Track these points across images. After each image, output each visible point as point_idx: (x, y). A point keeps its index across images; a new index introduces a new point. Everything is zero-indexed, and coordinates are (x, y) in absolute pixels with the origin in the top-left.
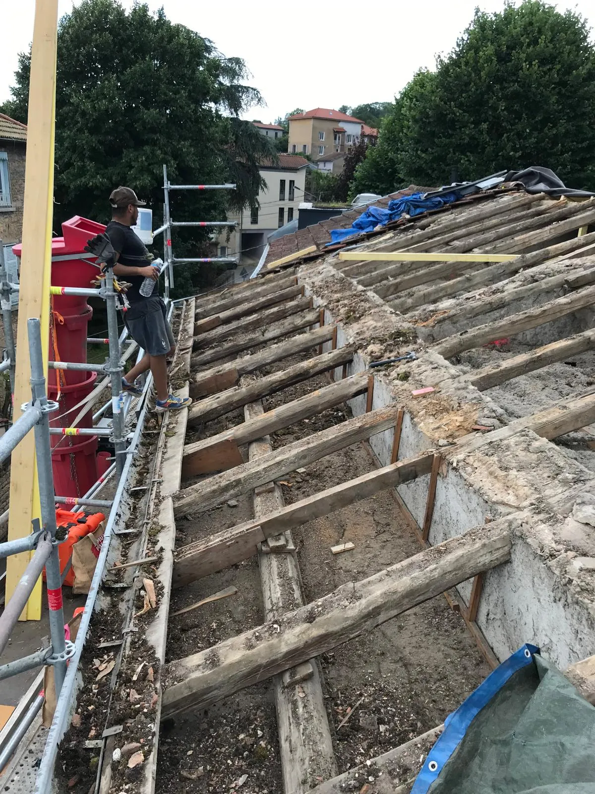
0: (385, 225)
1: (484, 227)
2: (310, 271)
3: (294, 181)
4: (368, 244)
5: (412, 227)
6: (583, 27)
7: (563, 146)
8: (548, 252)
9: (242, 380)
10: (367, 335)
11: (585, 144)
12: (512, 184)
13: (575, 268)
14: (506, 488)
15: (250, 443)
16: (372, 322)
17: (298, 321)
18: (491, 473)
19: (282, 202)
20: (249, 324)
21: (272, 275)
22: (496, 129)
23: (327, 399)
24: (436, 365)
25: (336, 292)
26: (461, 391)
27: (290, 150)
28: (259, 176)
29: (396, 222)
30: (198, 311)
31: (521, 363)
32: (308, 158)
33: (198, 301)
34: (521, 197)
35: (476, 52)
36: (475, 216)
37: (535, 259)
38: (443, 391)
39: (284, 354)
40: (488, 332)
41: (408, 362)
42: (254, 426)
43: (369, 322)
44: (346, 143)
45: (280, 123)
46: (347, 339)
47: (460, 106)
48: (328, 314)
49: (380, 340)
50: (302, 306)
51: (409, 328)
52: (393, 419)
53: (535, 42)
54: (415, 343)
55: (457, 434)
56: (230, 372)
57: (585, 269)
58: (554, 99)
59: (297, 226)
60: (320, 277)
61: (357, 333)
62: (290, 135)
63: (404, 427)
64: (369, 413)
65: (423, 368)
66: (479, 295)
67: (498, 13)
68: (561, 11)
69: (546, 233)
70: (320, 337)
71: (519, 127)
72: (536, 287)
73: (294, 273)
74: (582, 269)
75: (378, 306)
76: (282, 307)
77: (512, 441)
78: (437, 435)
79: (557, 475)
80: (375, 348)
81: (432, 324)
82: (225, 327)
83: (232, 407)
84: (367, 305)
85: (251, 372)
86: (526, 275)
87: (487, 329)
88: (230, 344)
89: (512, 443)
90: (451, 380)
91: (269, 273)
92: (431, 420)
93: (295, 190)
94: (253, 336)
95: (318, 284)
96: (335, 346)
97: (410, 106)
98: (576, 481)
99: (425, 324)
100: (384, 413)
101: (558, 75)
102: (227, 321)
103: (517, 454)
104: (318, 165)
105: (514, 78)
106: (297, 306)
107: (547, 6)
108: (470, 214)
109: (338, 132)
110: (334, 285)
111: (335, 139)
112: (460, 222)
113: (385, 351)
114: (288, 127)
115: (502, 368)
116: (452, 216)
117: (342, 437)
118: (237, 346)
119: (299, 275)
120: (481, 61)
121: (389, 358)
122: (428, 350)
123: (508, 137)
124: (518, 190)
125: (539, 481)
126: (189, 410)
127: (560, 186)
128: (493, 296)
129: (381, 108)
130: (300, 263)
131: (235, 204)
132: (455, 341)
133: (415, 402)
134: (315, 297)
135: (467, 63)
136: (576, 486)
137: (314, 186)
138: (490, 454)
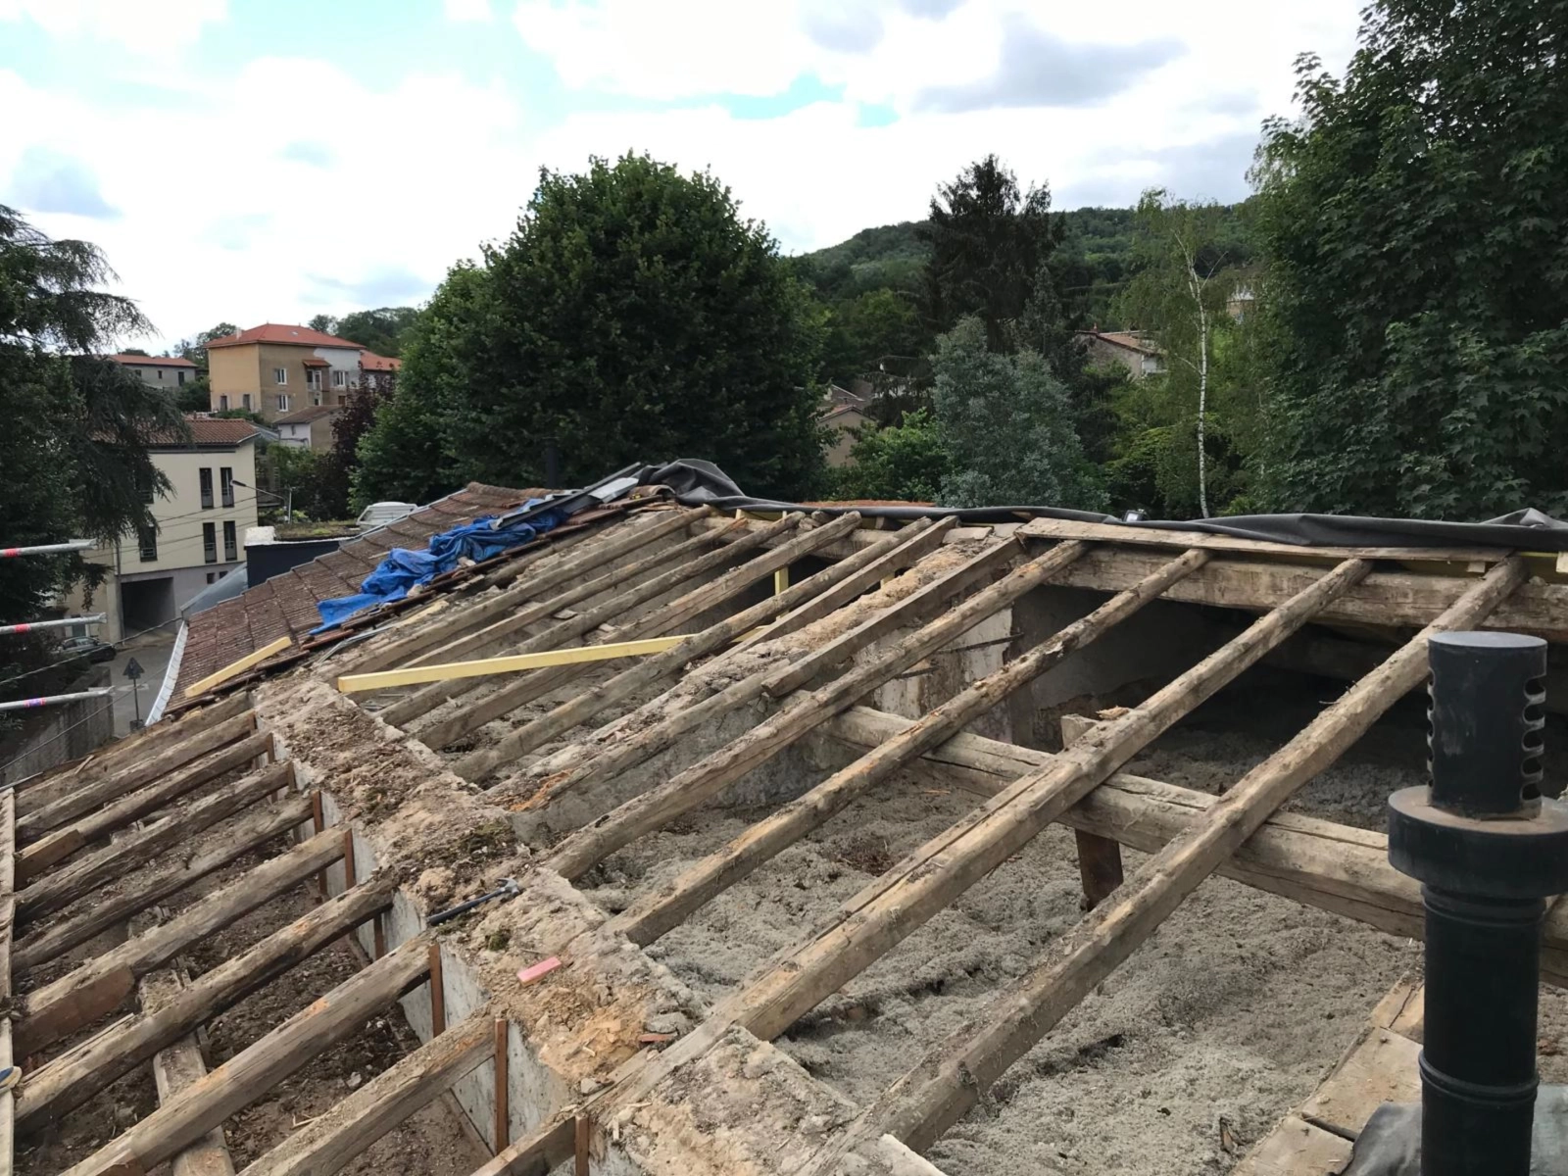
0: (428, 583)
1: (614, 579)
2: (281, 697)
3: (229, 469)
4: (399, 625)
5: (482, 586)
6: (726, 198)
7: (729, 390)
8: (729, 628)
9: (144, 987)
10: (415, 846)
11: (764, 386)
12: (653, 489)
13: (775, 661)
14: (713, 1169)
15: (174, 1157)
16: (422, 814)
17: (266, 824)
18: (684, 1142)
19: (209, 513)
20: (153, 840)
21: (196, 713)
22: (613, 366)
23: (343, 1014)
24: (557, 904)
25: (342, 747)
26: (611, 958)
27: (215, 404)
28: (150, 467)
29: (449, 576)
30: (21, 821)
31: (710, 875)
32: (257, 420)
33: (22, 794)
34: (670, 514)
35: (556, 238)
36: (596, 557)
37: (709, 644)
38: (577, 964)
39: (241, 909)
40: (646, 812)
41: (503, 901)
42: (180, 1115)
43: (417, 816)
44: (332, 386)
45: (187, 353)
46: (375, 859)
47: (542, 328)
48: (328, 800)
49: (444, 858)
50: (269, 784)
51: (498, 822)
52: (488, 1042)
53: (650, 225)
54: (514, 854)
55: (613, 1059)
56: (113, 975)
57: (792, 661)
58: (699, 317)
59: (246, 579)
60: (305, 710)
61: (395, 844)
62: (211, 376)
63: (511, 1054)
64: (438, 1039)
65: (534, 914)
66: (621, 730)
67: (581, 175)
68: (685, 173)
69: (722, 587)
70: (317, 857)
71: (652, 362)
72: (718, 703)
73: (247, 704)
74: (787, 661)
75: (431, 773)
76: (226, 792)
77: (712, 1060)
78: (575, 1070)
79: (798, 1120)
80: (434, 877)
81: (542, 802)
82: (92, 856)
83: (122, 1068)
84: (411, 774)
85: (165, 965)
86: (698, 681)
87: (642, 808)
88: (107, 903)
89: (714, 1066)
90: (589, 934)
91: (189, 708)
92: (561, 1034)
93: (235, 487)
94: (163, 873)
95: (301, 727)
96: (351, 879)
97: (448, 332)
98: (831, 1128)
99: (528, 804)
100: (467, 1035)
101: (698, 276)
102: (98, 838)
103: (725, 1087)
104: (278, 432)
105: (629, 282)
106: (261, 785)
107: (660, 167)
108: (587, 553)
109: (314, 367)
110: (336, 729)
111: (310, 380)
112: (570, 570)
113: (456, 882)
114: (206, 358)
115: (678, 892)
116: (554, 559)
117: (386, 1108)
118: (125, 903)
119: (258, 708)
120: (567, 254)
121: (465, 898)
122: (539, 869)
123: (635, 380)
124: (665, 499)
125: (768, 1142)
126: (16, 1097)
127: (732, 492)
128: (646, 731)
129: (396, 319)
130: (257, 680)
131: (97, 527)
132: (588, 840)
133: (527, 996)
134: (296, 761)
135: (542, 258)
136: (832, 1139)
137: (274, 474)
138: (676, 1098)
